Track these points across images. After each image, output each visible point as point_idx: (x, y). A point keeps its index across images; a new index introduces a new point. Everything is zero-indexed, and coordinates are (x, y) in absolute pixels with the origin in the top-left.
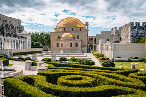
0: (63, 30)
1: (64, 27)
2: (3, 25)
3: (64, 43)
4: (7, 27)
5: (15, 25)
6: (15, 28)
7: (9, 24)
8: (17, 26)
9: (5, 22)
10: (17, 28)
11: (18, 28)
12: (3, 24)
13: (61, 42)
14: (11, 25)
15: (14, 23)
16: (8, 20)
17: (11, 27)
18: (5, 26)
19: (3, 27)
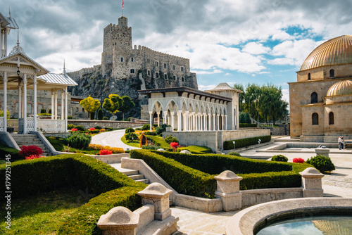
0: (328, 75)
1: (331, 66)
2: (152, 75)
3: (339, 112)
4: (161, 77)
5: (178, 73)
6: (178, 79)
7: (165, 72)
8: (181, 74)
9: (156, 68)
10: (180, 81)
11: (183, 81)
12: (153, 72)
13: (328, 110)
14: (169, 74)
15: (174, 68)
16: (162, 62)
17: (170, 78)
18: (157, 77)
19: (152, 79)
